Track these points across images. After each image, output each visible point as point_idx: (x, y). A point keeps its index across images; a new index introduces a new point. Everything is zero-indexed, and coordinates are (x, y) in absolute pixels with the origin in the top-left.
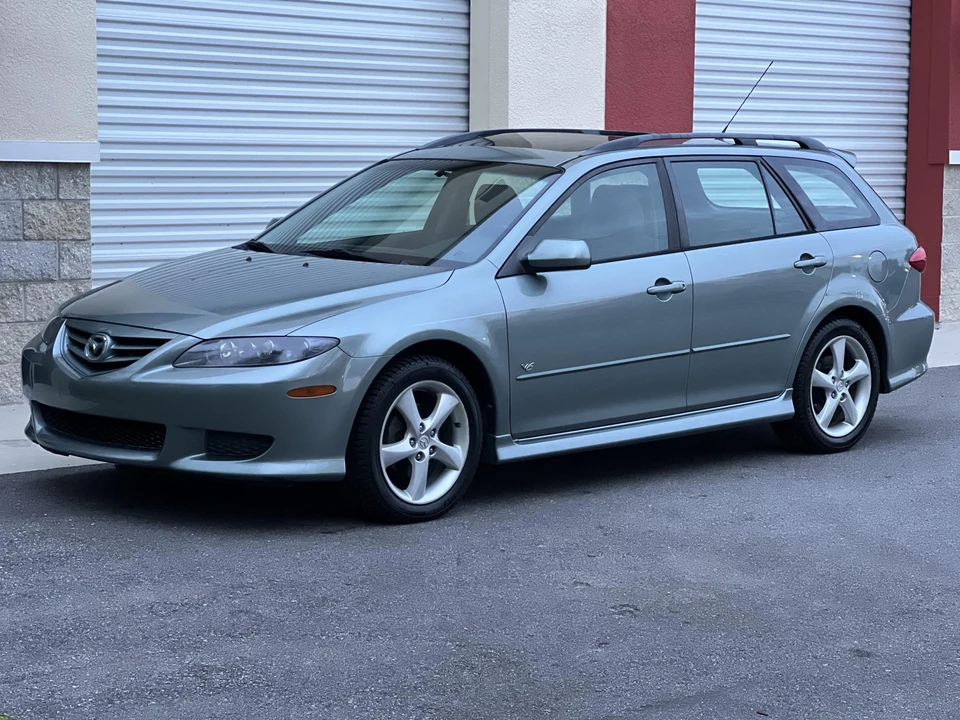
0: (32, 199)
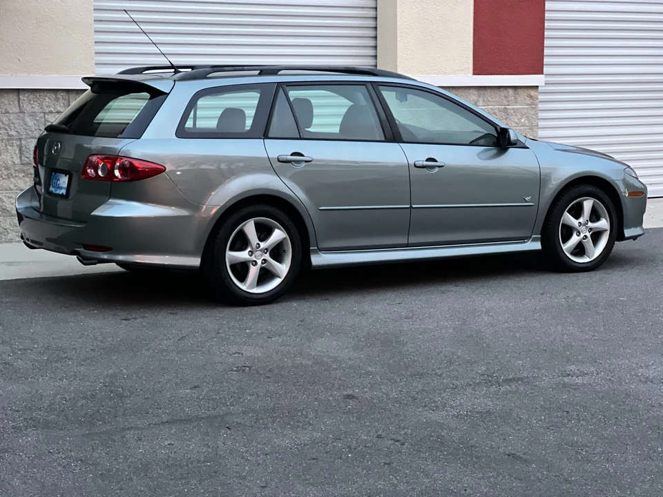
0: (51, 112)
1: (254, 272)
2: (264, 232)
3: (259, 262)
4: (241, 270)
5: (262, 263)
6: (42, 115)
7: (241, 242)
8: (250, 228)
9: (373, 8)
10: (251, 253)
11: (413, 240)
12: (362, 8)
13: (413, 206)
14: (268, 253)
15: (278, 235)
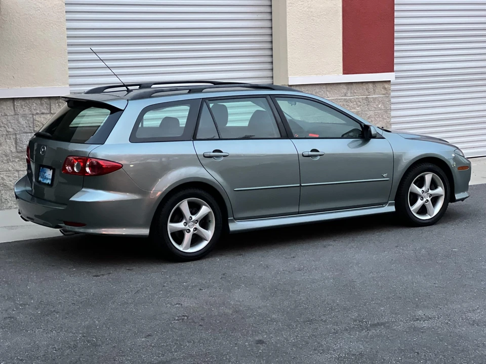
0: (37, 114)
1: (188, 237)
2: (194, 208)
3: (192, 230)
4: (179, 236)
5: (194, 231)
6: (31, 116)
7: (179, 216)
8: (184, 206)
9: (269, 28)
10: (186, 224)
11: (302, 209)
12: (262, 28)
13: (302, 185)
14: (198, 223)
15: (205, 210)
